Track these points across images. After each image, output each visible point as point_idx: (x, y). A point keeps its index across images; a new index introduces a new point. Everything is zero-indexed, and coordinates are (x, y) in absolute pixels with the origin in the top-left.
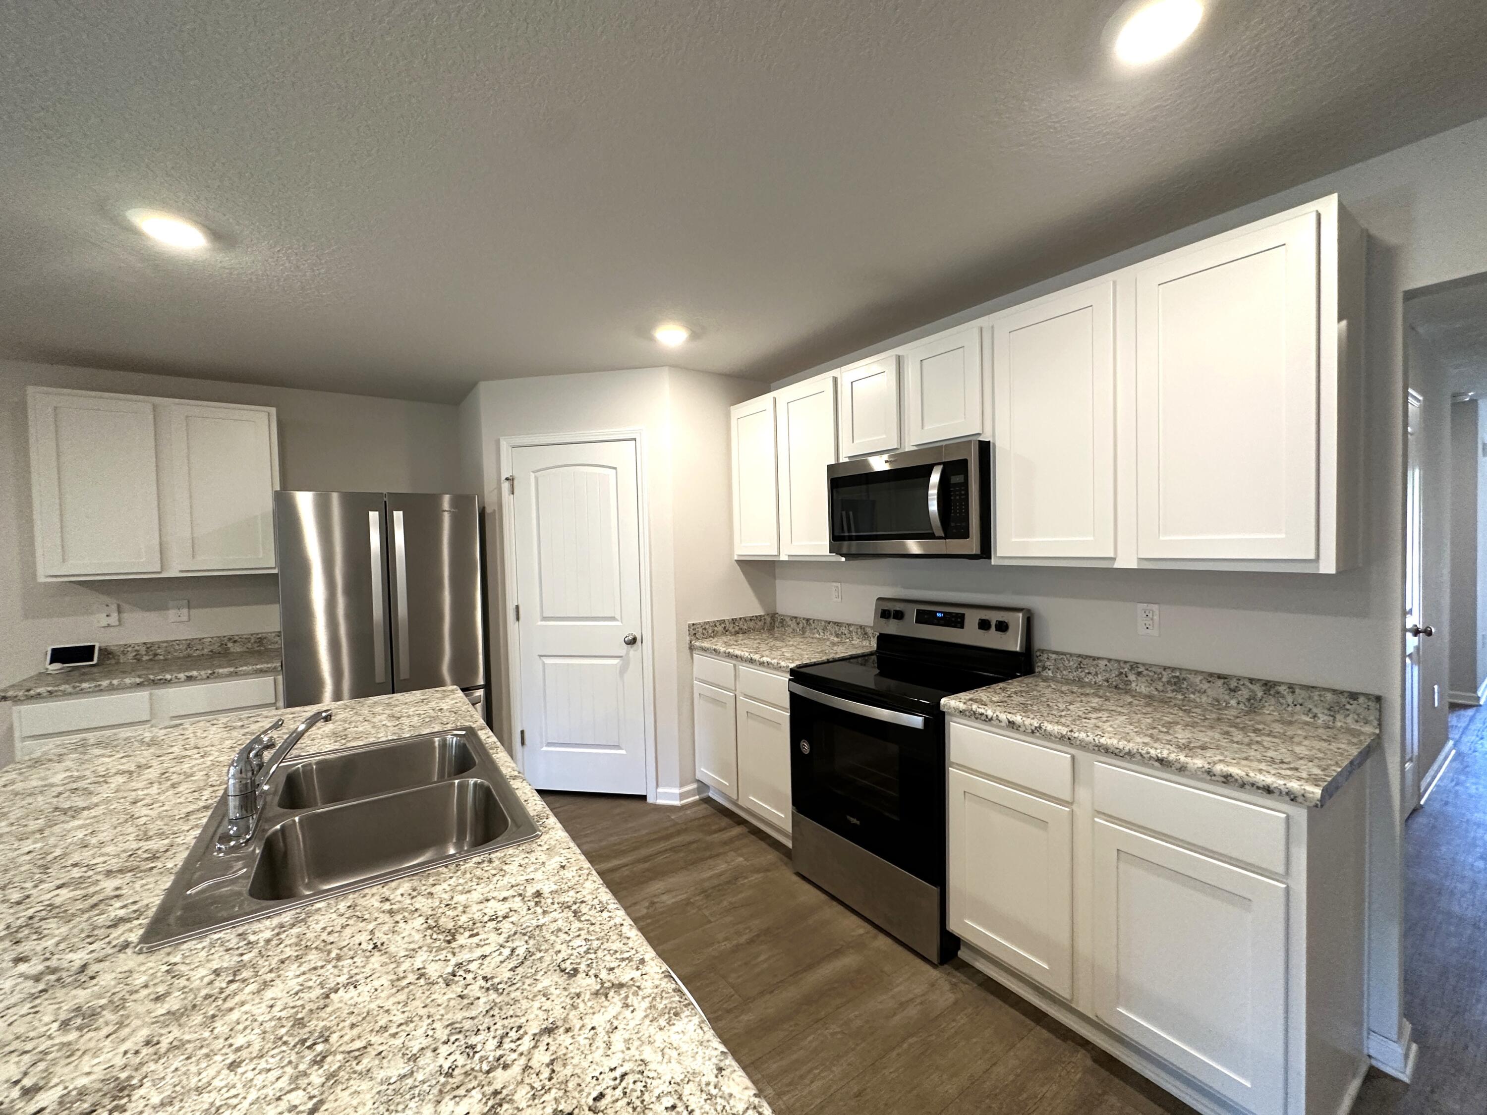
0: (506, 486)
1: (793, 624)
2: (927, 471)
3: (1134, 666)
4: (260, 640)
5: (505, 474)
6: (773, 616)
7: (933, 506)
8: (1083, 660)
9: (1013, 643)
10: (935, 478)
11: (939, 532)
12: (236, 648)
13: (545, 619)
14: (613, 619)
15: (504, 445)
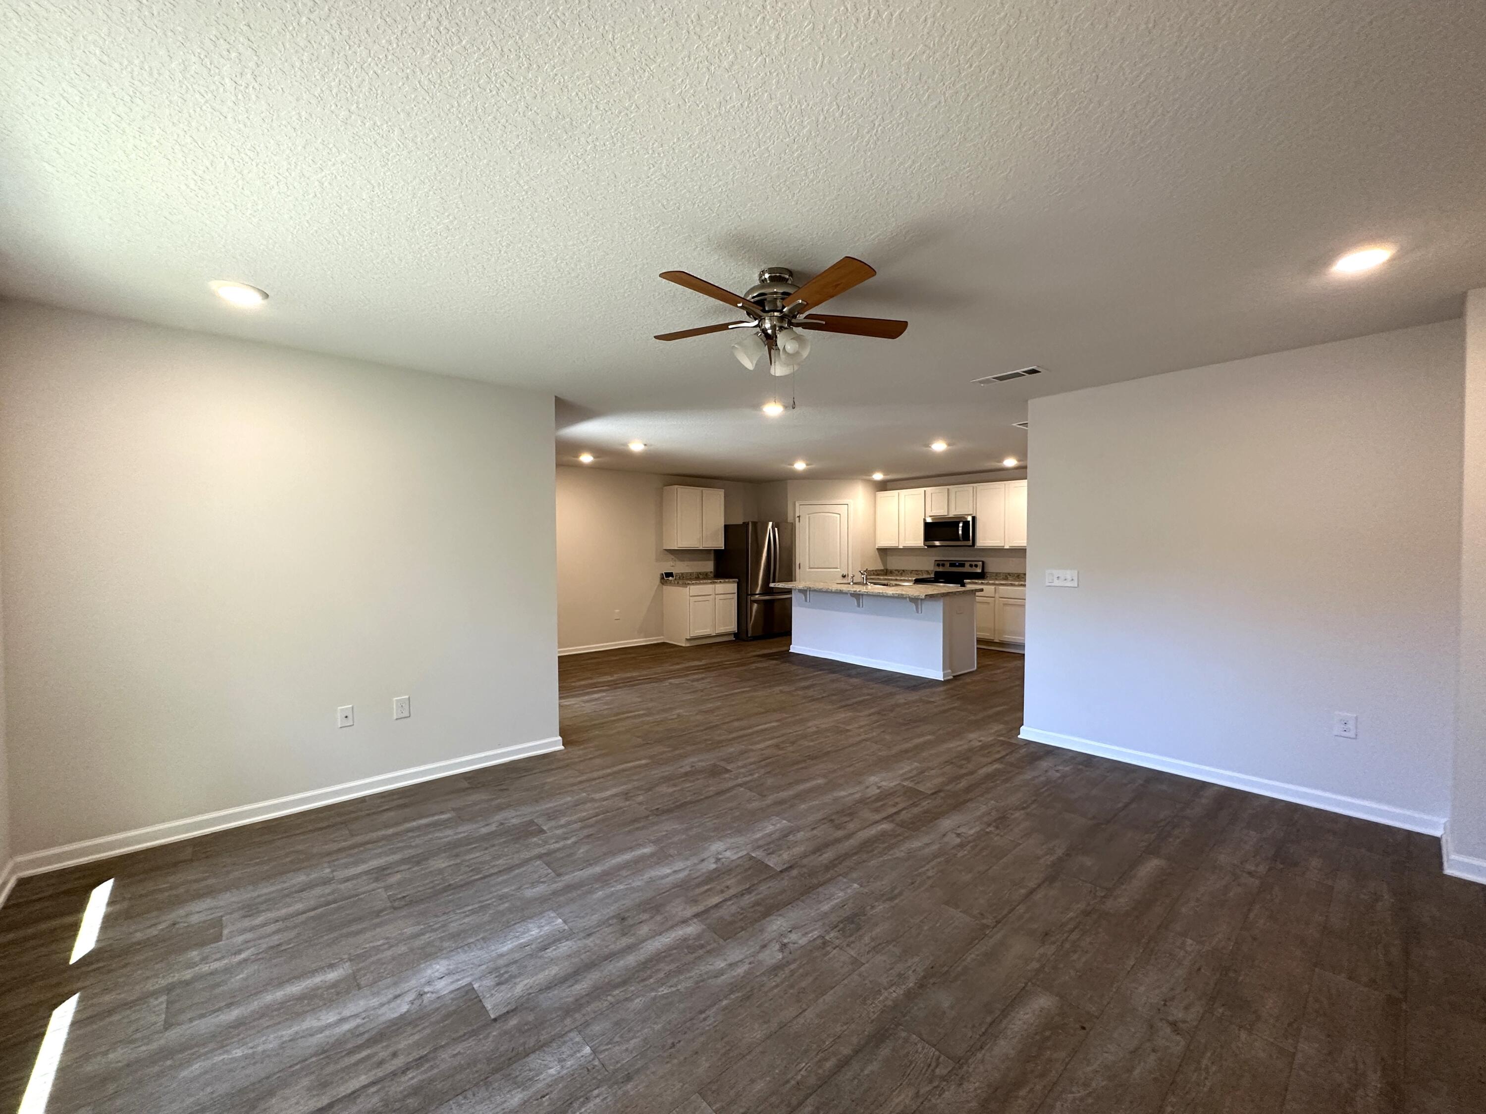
0: (797, 519)
1: (897, 572)
2: (959, 523)
3: (1009, 574)
4: (706, 574)
5: (797, 515)
6: (887, 570)
7: (960, 532)
8: (997, 574)
9: (979, 570)
10: (961, 525)
11: (961, 539)
12: (701, 577)
13: (810, 568)
14: (837, 568)
15: (797, 504)
